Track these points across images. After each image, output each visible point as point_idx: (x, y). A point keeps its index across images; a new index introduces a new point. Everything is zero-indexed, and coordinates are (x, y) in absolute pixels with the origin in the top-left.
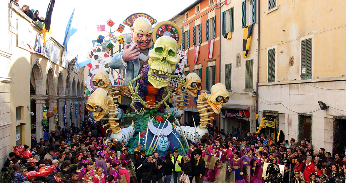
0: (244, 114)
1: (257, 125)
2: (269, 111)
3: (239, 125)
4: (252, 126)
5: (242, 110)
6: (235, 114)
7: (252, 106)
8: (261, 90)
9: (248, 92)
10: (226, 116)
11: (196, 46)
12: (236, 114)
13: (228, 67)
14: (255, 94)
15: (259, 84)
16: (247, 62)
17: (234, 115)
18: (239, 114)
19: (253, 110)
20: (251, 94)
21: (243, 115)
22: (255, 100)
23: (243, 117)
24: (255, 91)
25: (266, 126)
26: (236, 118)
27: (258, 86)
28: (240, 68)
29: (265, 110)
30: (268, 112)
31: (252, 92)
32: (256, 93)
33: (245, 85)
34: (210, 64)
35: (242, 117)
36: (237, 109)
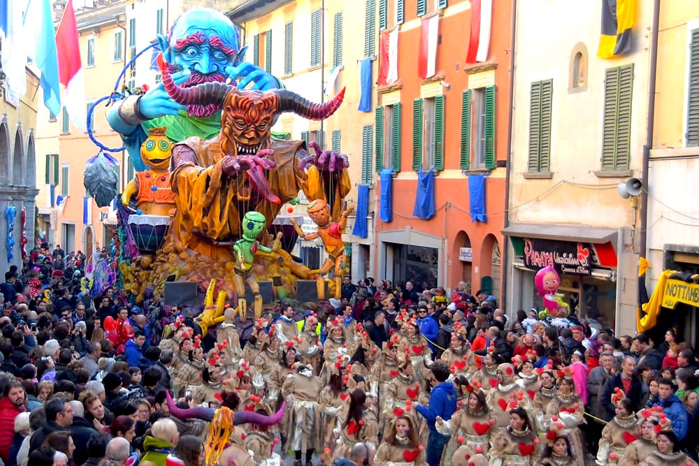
0: (596, 257)
1: (644, 296)
2: (689, 247)
3: (576, 295)
4: (626, 297)
5: (586, 245)
6: (561, 255)
7: (624, 230)
8: (663, 178)
9: (608, 181)
10: (530, 261)
11: (428, 15)
12: (565, 255)
13: (542, 91)
14: (635, 185)
15: (654, 153)
16: (610, 73)
17: (559, 260)
18: (575, 257)
19: (629, 241)
20: (623, 186)
21: (591, 259)
22: (636, 208)
23: (592, 267)
24: (638, 175)
25: (675, 300)
26: (567, 270)
27: (647, 158)
28: (582, 94)
29: (671, 246)
30: (685, 250)
31: (627, 180)
32: (640, 185)
33: (600, 155)
34: (477, 81)
35: (586, 268)
36: (569, 237)
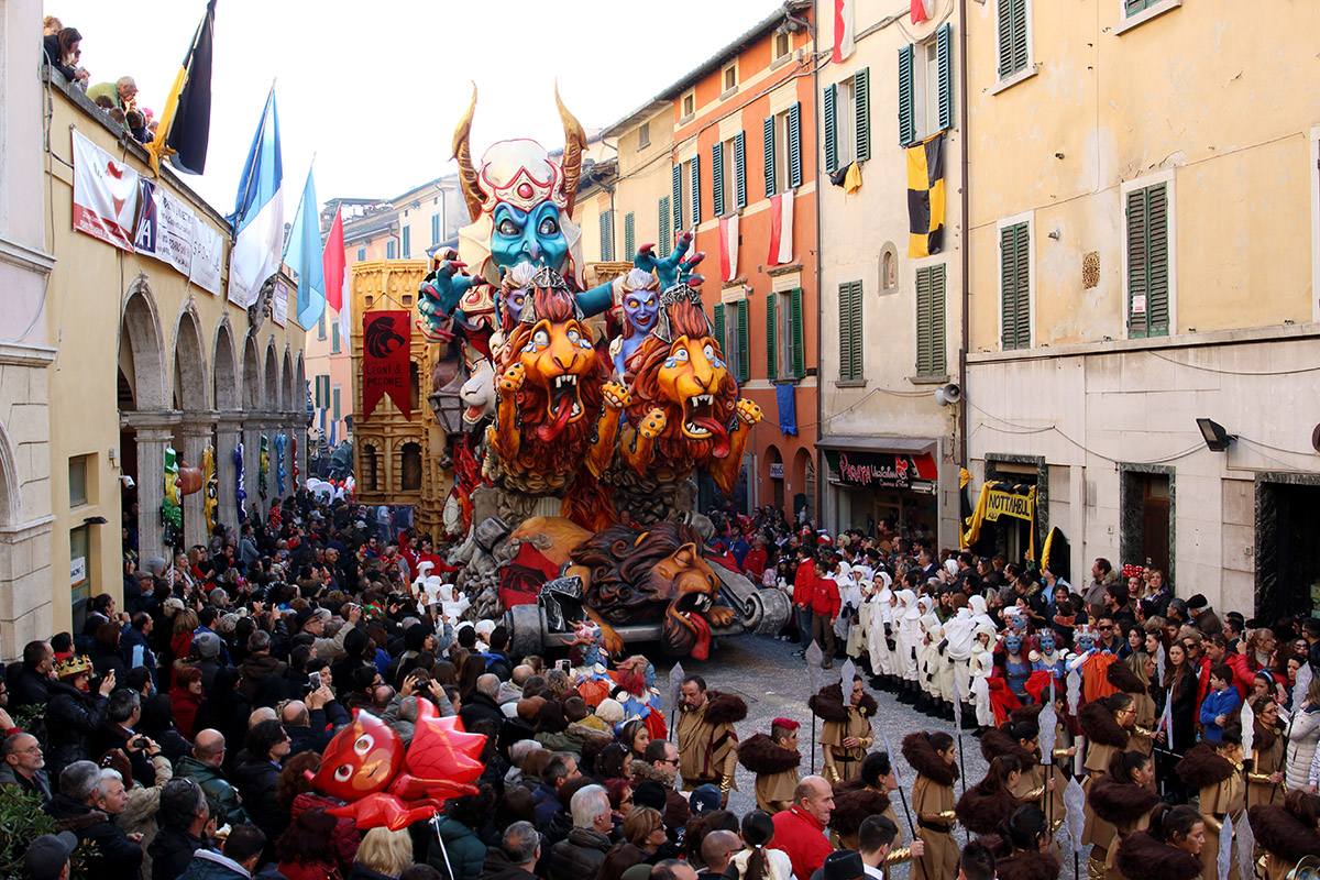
0: (915, 470)
1: (966, 510)
2: (1010, 456)
3: (895, 510)
4: (947, 512)
5: (905, 455)
6: (878, 469)
7: (943, 439)
8: (978, 381)
9: (925, 387)
10: (846, 475)
11: (725, 215)
12: (883, 468)
13: (851, 295)
14: (953, 392)
15: (970, 357)
16: (920, 273)
17: (876, 474)
18: (893, 470)
19: (948, 452)
20: (940, 393)
21: (909, 472)
22: (954, 416)
23: (911, 479)
24: (955, 381)
25: (998, 512)
26: (884, 484)
27: (964, 363)
28: (895, 296)
29: (992, 455)
30: (1007, 459)
31: (944, 386)
32: (959, 391)
33: (915, 361)
34: (781, 284)
35: (905, 481)
36: (886, 449)
